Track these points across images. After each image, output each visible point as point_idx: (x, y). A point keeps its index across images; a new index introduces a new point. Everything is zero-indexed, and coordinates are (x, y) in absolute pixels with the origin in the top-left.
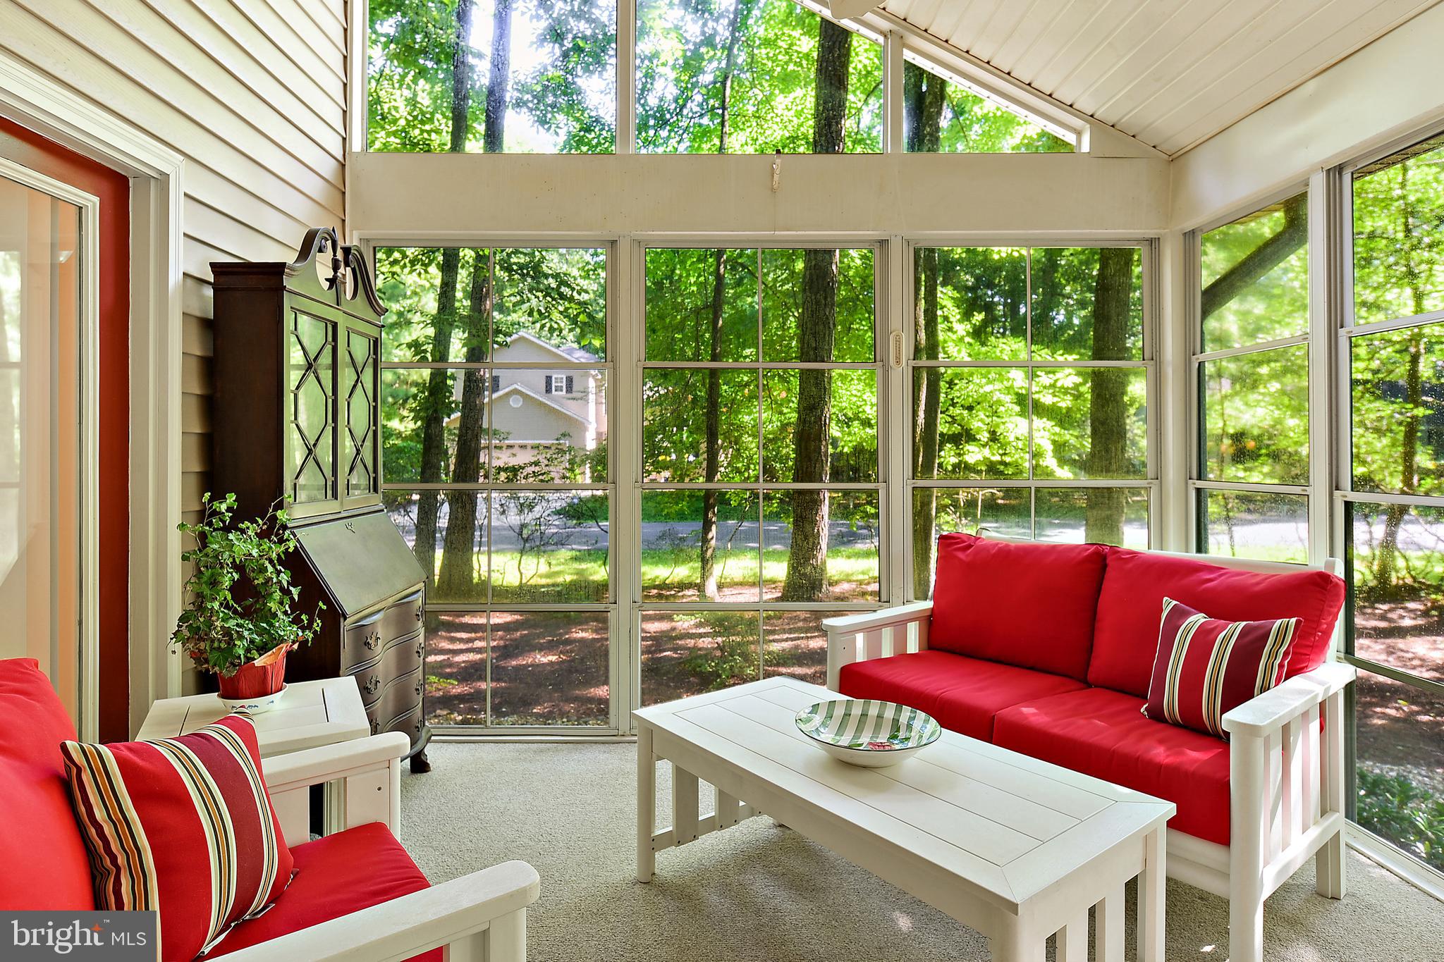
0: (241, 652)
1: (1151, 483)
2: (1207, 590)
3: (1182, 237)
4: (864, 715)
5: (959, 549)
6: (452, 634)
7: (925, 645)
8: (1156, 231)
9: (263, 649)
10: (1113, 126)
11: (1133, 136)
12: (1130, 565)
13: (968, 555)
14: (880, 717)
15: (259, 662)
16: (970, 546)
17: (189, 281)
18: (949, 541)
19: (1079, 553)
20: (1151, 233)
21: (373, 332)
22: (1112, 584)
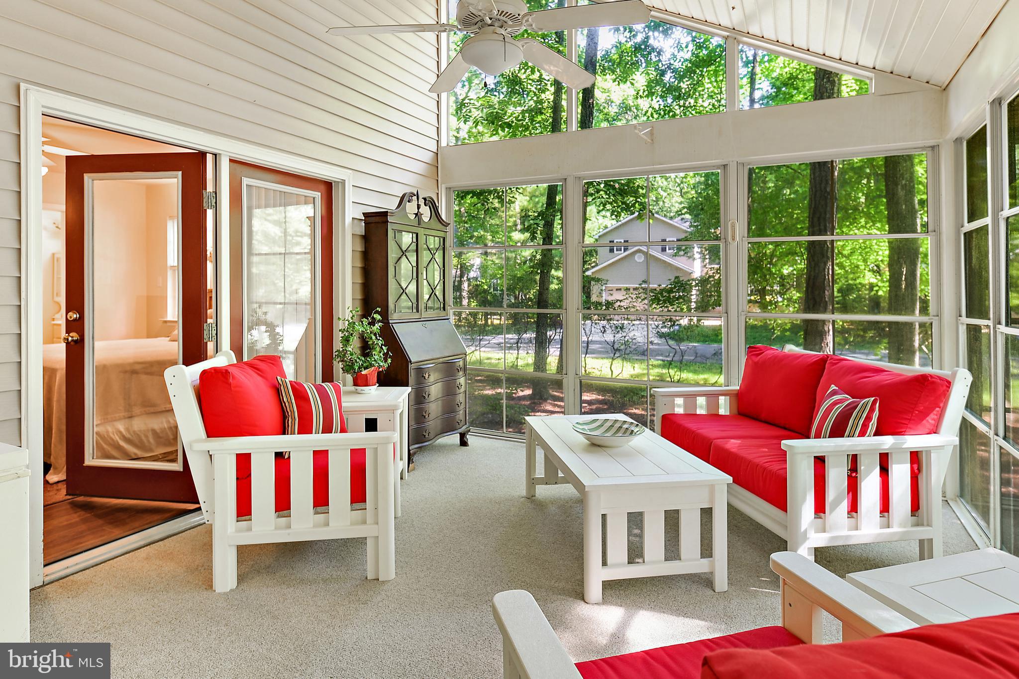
0: (357, 368)
1: (932, 319)
3: (953, 143)
6: (556, 403)
7: (735, 412)
9: (366, 368)
10: (891, 73)
11: (909, 78)
15: (364, 372)
17: (356, 221)
20: (932, 142)
21: (442, 234)
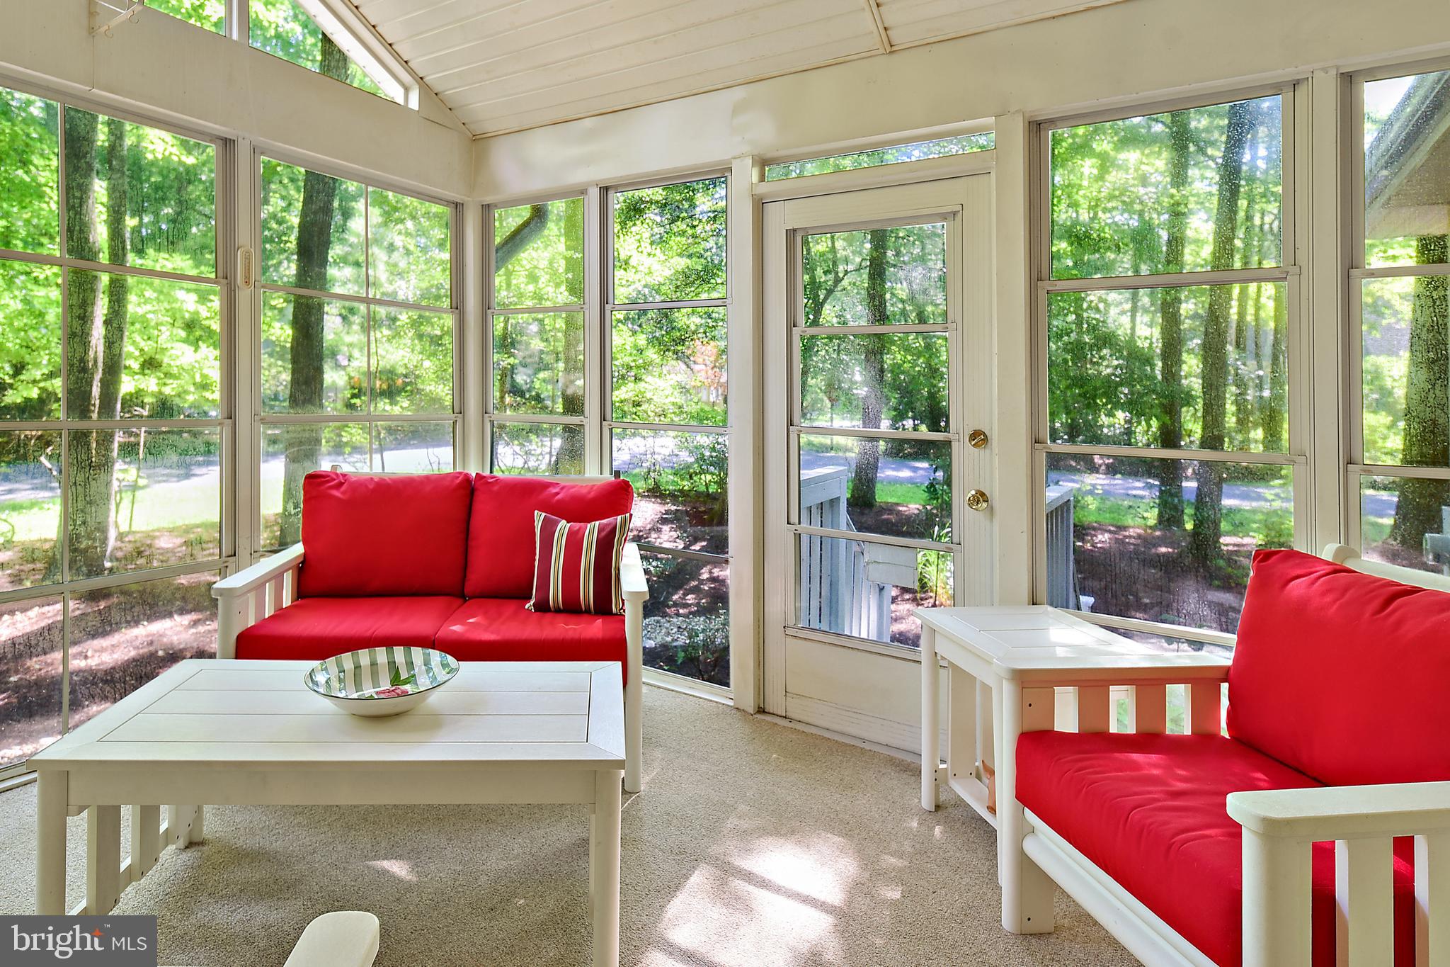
2: (558, 501)
3: (481, 207)
4: (358, 667)
5: (331, 488)
8: (463, 197)
10: (436, 94)
11: (450, 109)
12: (496, 488)
13: (343, 493)
14: (374, 664)
16: (341, 484)
18: (319, 480)
19: (452, 481)
20: (458, 197)
22: (483, 507)
